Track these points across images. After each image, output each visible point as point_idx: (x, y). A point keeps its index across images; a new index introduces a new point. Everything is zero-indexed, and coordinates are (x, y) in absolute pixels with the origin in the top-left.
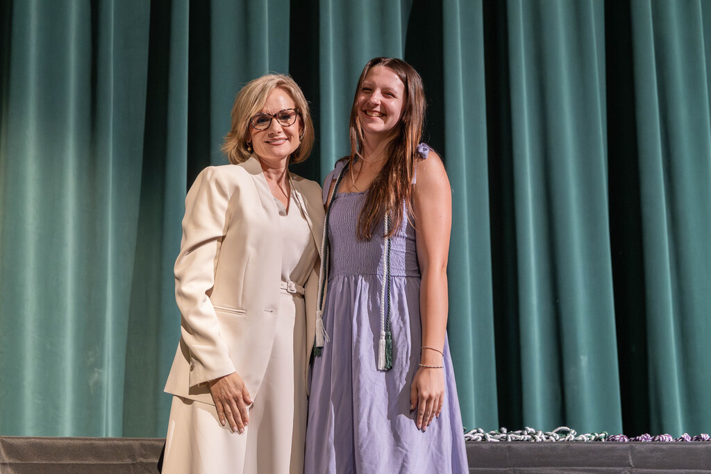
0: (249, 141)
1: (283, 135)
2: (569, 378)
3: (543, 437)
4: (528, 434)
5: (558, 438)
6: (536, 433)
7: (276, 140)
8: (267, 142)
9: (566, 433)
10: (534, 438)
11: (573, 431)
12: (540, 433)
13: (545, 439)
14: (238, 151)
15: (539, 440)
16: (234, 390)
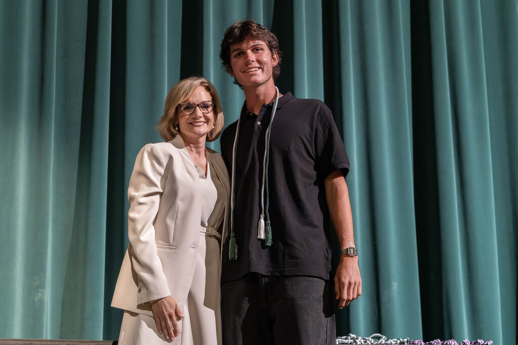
0: (177, 123)
1: (203, 119)
2: (384, 298)
3: (362, 341)
4: (351, 339)
5: (373, 342)
6: (357, 338)
7: (198, 122)
8: (190, 123)
9: (379, 338)
10: (355, 342)
11: (384, 337)
12: (360, 338)
13: (363, 343)
14: (169, 129)
15: (359, 343)
16: (169, 309)
